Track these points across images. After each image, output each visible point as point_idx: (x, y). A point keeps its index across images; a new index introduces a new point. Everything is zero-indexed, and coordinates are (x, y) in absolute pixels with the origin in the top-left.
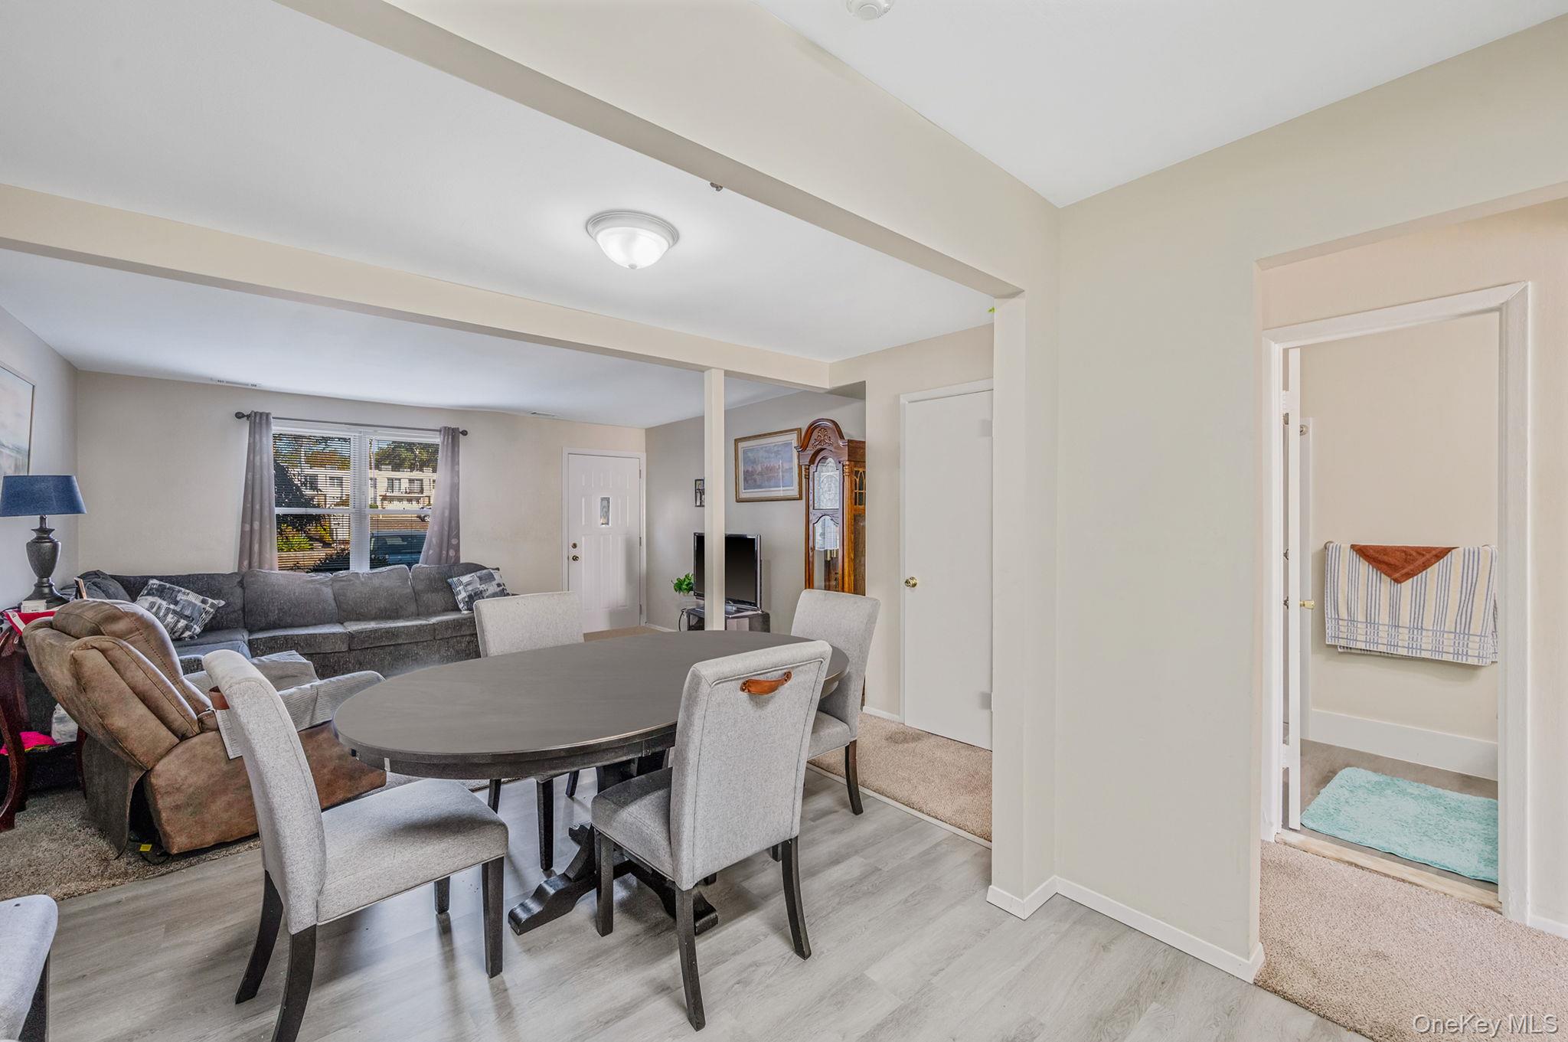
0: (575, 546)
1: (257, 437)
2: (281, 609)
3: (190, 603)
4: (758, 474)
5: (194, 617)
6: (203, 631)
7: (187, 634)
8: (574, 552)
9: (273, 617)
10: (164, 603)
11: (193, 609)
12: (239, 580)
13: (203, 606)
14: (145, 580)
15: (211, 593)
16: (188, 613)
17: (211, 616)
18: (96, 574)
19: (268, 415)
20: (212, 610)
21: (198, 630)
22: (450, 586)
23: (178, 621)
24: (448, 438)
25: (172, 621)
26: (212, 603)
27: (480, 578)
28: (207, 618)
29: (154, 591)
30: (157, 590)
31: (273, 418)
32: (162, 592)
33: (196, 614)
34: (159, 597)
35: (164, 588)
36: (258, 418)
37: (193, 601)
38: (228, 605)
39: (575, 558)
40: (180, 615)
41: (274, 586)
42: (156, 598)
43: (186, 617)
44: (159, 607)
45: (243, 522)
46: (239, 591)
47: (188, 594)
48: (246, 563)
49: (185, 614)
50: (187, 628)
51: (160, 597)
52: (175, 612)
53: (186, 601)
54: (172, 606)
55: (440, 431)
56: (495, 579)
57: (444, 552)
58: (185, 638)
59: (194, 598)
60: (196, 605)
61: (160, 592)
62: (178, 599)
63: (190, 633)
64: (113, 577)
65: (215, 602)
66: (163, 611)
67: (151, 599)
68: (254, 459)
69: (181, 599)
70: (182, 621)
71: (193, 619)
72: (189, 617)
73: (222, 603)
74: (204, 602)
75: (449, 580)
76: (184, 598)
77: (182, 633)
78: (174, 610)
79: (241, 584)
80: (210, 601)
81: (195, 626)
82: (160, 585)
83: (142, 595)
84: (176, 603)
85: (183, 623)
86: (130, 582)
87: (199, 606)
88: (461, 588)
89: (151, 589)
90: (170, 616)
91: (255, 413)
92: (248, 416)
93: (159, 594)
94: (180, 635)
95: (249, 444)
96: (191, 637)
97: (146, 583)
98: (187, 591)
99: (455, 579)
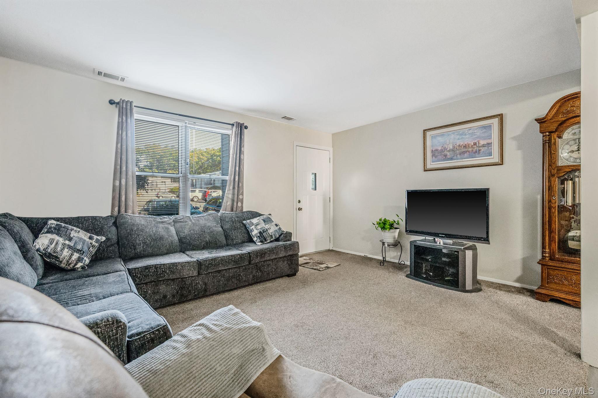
0: (299, 202)
1: (124, 118)
2: (145, 243)
3: (81, 239)
4: (449, 151)
5: (84, 250)
6: (91, 261)
7: (80, 265)
8: (299, 205)
9: (139, 249)
10: (61, 240)
11: (84, 244)
12: (113, 221)
13: (90, 241)
14: (45, 221)
15: (95, 231)
16: (79, 247)
17: (96, 249)
18: (6, 216)
19: (131, 103)
20: (97, 244)
21: (87, 261)
22: (245, 225)
23: (72, 255)
24: (238, 129)
25: (68, 254)
26: (97, 239)
27: (264, 221)
28: (93, 250)
29: (52, 229)
30: (55, 228)
31: (135, 106)
32: (59, 230)
33: (85, 249)
34: (56, 234)
35: (60, 226)
36: (124, 104)
37: (83, 237)
38: (108, 239)
39: (300, 209)
40: (73, 249)
41: (139, 226)
42: (55, 235)
43: (78, 251)
44: (57, 243)
45: (114, 179)
46: (114, 229)
47: (79, 232)
48: (116, 209)
49: (78, 248)
50: (79, 260)
51: (58, 234)
52: (70, 247)
53: (78, 237)
54: (67, 242)
55: (233, 125)
56: (273, 222)
57: (235, 204)
58: (78, 268)
59: (83, 235)
60: (85, 240)
61: (57, 231)
62: (72, 236)
63: (82, 264)
64: (20, 218)
65: (99, 238)
66: (60, 246)
67: (50, 236)
68: (122, 133)
69: (74, 236)
70: (75, 254)
71: (84, 252)
72: (81, 251)
73: (104, 239)
74: (91, 238)
75: (244, 222)
76: (76, 235)
77: (76, 265)
78: (69, 245)
79: (115, 224)
80: (95, 237)
81: (85, 258)
82: (57, 225)
83: (43, 233)
84: (70, 239)
85: (76, 256)
86: (32, 222)
87: (88, 242)
88: (253, 227)
89: (50, 228)
90: (66, 250)
91: (123, 101)
92: (118, 103)
93: (56, 231)
94: (74, 266)
95: (118, 122)
96: (83, 268)
97: (46, 223)
98: (78, 229)
99: (248, 221)
